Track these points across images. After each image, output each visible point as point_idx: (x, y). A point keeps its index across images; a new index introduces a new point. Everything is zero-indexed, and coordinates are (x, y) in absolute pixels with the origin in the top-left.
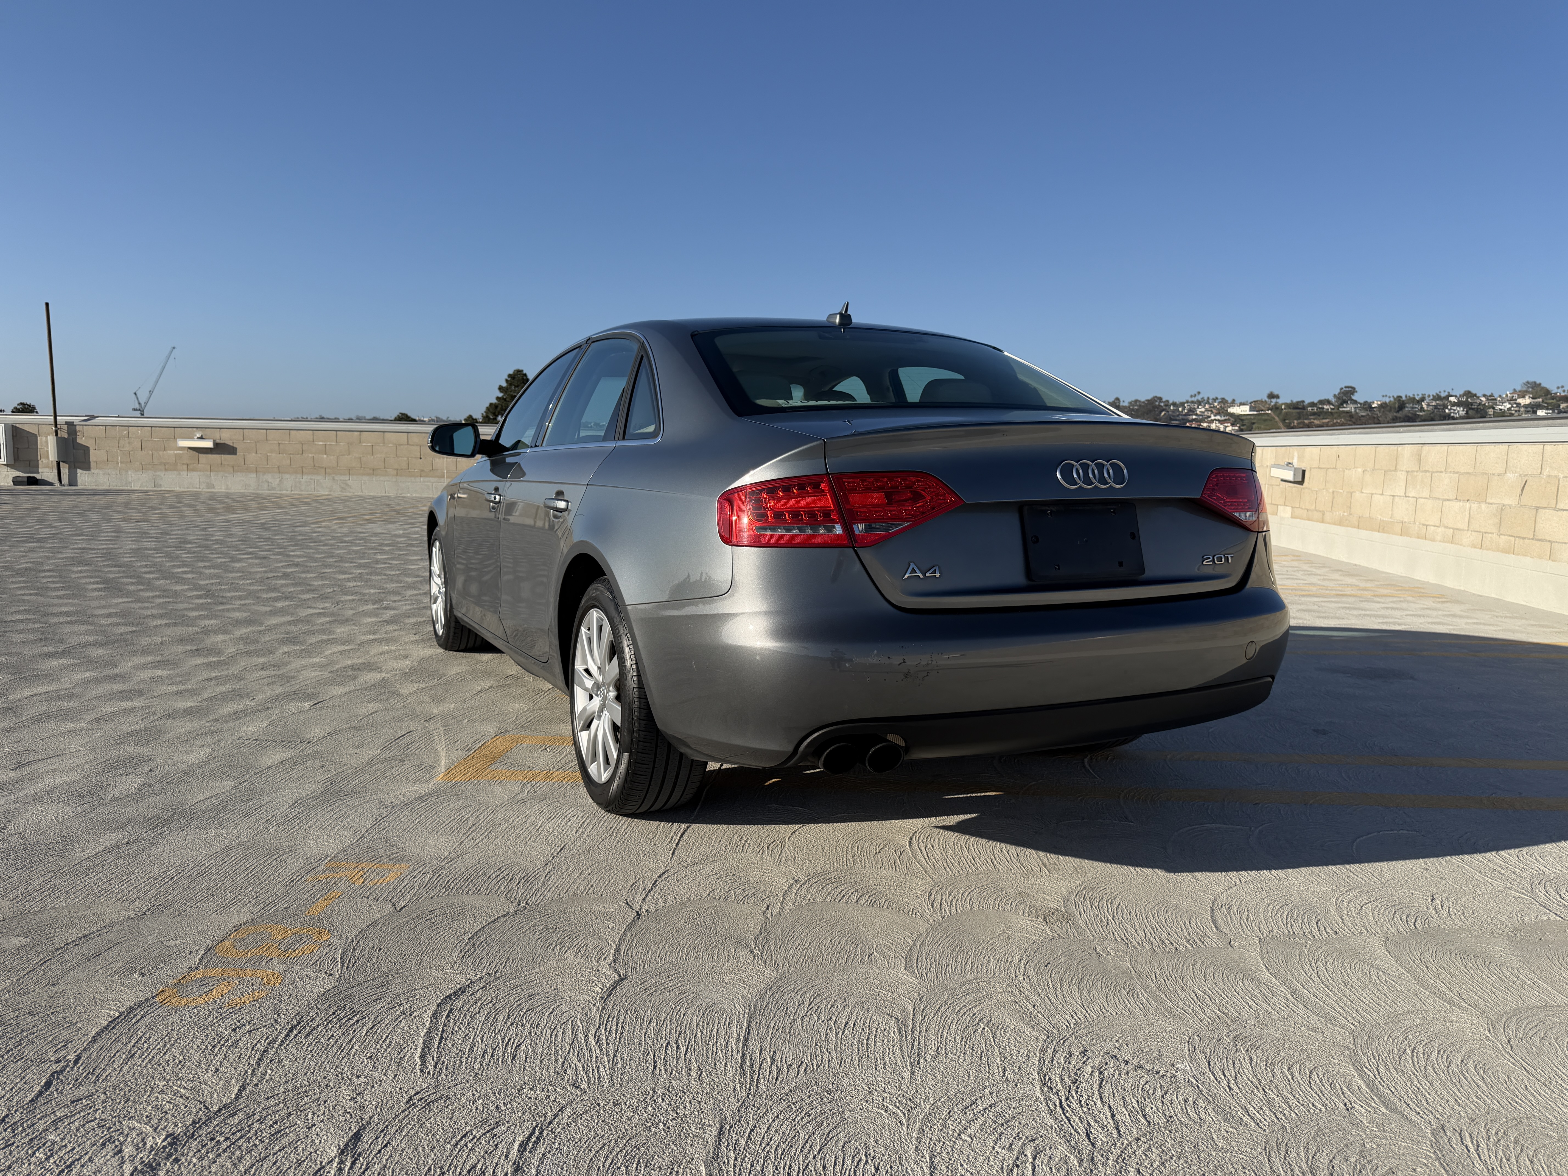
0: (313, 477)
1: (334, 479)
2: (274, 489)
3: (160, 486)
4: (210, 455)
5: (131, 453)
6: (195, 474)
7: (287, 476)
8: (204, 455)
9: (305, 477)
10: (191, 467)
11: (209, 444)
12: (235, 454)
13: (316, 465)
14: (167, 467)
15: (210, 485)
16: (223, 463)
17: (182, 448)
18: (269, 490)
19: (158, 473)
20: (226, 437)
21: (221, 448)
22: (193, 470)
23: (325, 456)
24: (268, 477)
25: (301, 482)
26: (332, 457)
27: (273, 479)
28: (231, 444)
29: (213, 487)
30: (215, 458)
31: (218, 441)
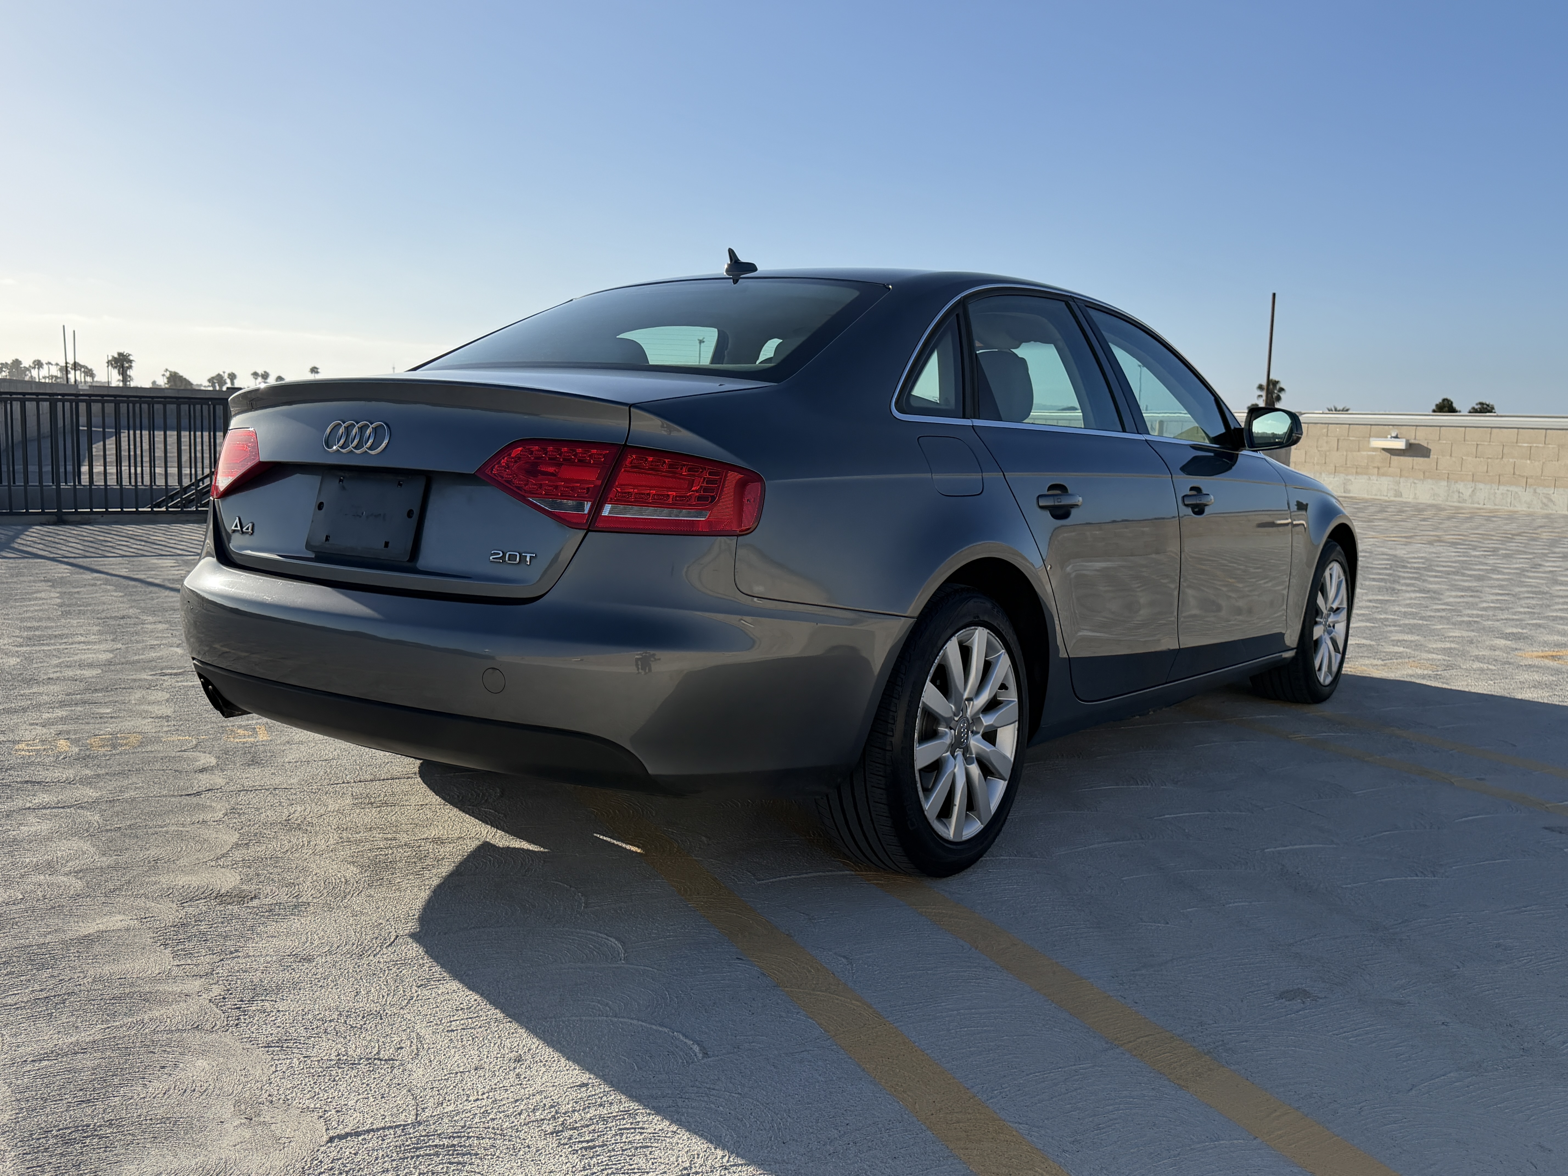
0: (1511, 489)
1: (1535, 491)
2: (1465, 501)
3: (1349, 492)
4: (1402, 458)
5: (1328, 453)
6: (1384, 479)
7: (1481, 486)
8: (1396, 457)
9: (1501, 488)
10: (1382, 471)
11: (1400, 444)
12: (1428, 457)
13: (1517, 473)
14: (1360, 470)
15: (1399, 494)
16: (1415, 467)
17: (1375, 449)
18: (1459, 502)
19: (1350, 477)
20: (1421, 438)
21: (1414, 450)
22: (1384, 475)
23: (1528, 462)
24: (1460, 486)
25: (1495, 493)
26: (1537, 463)
27: (1465, 489)
28: (1426, 445)
29: (1401, 496)
30: (1407, 461)
31: (1412, 441)
